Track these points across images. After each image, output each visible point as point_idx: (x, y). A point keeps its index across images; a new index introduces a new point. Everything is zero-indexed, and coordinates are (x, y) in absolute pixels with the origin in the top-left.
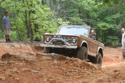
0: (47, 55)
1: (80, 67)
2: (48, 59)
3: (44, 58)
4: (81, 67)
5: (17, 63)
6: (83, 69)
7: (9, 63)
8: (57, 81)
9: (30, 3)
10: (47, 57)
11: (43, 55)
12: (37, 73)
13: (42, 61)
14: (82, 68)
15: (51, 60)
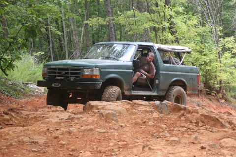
0: (149, 104)
1: (195, 123)
2: (146, 111)
3: (139, 110)
4: (197, 123)
5: (85, 118)
6: (201, 126)
7: (70, 118)
8: (130, 145)
9: (162, 14)
10: (146, 108)
11: (141, 105)
12: (105, 133)
13: (136, 114)
14: (199, 124)
15: (151, 112)
